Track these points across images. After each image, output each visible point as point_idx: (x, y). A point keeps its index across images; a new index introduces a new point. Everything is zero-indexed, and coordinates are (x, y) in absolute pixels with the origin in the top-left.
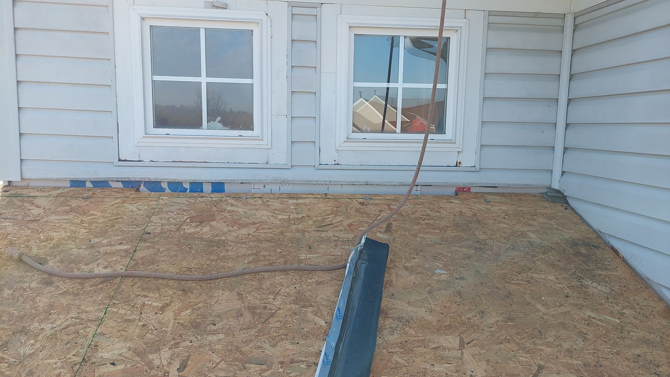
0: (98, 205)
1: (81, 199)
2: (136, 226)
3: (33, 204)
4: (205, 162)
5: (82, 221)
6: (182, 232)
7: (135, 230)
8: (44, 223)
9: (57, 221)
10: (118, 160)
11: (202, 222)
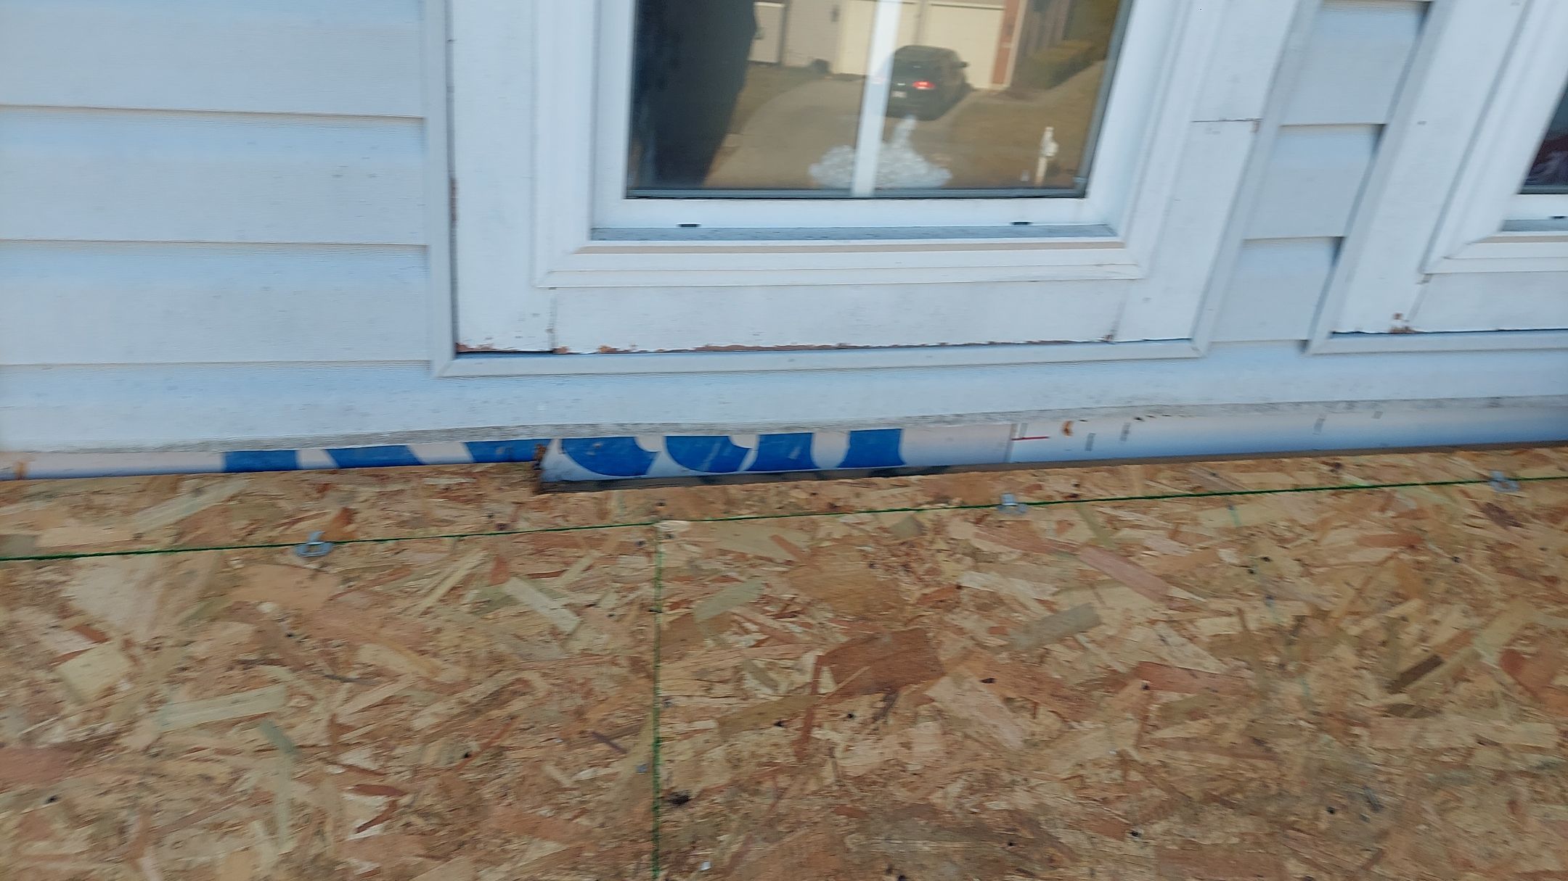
0: (387, 599)
1: (292, 557)
2: (602, 748)
3: (64, 611)
4: (841, 348)
5: (336, 728)
6: (828, 774)
7: (608, 778)
8: (144, 762)
9: (208, 741)
10: (448, 348)
11: (890, 691)
